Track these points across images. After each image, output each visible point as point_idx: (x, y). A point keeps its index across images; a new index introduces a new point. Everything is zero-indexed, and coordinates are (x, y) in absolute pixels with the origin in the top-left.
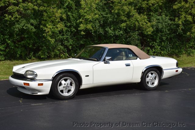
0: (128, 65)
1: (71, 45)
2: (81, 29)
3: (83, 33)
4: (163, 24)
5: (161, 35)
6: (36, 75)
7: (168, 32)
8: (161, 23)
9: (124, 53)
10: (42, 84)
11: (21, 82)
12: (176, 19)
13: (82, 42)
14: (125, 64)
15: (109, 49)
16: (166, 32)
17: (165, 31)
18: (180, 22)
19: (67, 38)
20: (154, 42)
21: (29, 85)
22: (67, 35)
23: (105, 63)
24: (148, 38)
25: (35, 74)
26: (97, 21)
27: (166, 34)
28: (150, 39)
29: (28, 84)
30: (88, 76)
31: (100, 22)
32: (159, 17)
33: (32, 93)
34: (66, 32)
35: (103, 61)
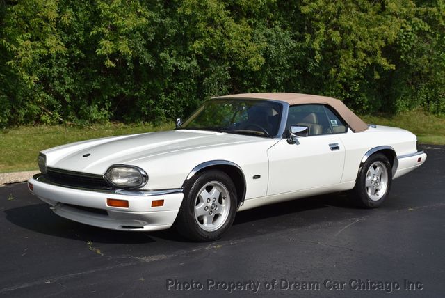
0: (335, 148)
1: (68, 91)
2: (104, 53)
3: (109, 63)
4: (279, 48)
5: (271, 71)
6: (144, 176)
7: (288, 66)
8: (275, 45)
9: (314, 115)
10: (160, 203)
11: (98, 198)
12: (308, 37)
13: (95, 85)
14: (330, 145)
15: (291, 106)
16: (282, 65)
17: (280, 63)
18: (316, 45)
19: (60, 73)
20: (257, 89)
21: (128, 207)
22: (59, 65)
23: (289, 143)
24: (243, 78)
25: (143, 173)
26: (138, 32)
27: (282, 70)
28: (248, 80)
29: (125, 203)
30: (258, 177)
31: (145, 36)
32: (269, 31)
33: (124, 227)
34: (57, 59)
35: (284, 137)
